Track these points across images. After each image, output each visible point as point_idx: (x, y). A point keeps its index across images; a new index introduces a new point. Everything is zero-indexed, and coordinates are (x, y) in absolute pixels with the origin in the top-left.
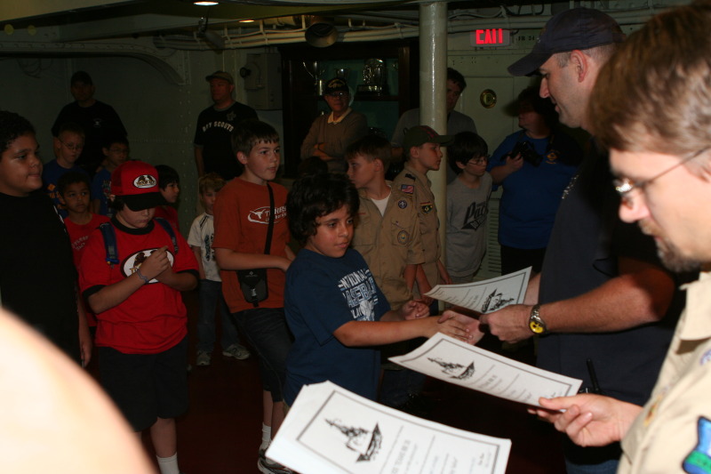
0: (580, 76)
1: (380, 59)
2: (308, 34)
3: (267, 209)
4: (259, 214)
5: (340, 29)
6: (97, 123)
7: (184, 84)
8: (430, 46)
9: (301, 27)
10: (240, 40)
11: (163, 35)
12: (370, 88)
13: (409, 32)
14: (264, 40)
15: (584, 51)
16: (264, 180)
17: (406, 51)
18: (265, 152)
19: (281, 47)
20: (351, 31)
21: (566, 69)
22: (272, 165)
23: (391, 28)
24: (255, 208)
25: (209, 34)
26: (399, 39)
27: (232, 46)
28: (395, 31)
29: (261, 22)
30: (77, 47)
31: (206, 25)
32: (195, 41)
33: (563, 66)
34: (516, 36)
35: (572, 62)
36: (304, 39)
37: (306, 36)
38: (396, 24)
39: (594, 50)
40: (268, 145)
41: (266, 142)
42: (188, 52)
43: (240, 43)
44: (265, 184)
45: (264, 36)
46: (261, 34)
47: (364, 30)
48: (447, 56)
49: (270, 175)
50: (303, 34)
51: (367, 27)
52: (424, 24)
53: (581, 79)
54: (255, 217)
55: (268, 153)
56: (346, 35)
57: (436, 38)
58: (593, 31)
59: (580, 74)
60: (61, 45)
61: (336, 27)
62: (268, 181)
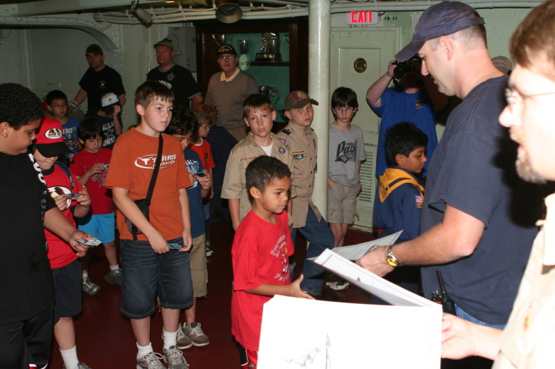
0: (449, 57)
1: (273, 32)
2: (218, 12)
3: (154, 157)
4: (146, 161)
5: (243, 9)
6: (103, 84)
7: (118, 51)
8: (317, 23)
9: (212, 7)
10: (163, 17)
11: (101, 12)
12: (265, 56)
13: (299, 12)
14: (182, 17)
15: (450, 36)
16: (158, 132)
17: (295, 27)
18: (159, 108)
19: (196, 23)
20: (252, 11)
21: (437, 51)
22: (164, 119)
23: (284, 9)
24: (144, 155)
25: (139, 12)
26: (290, 18)
27: (156, 21)
28: (288, 11)
29: (179, 2)
30: (32, 21)
31: (138, 4)
32: (127, 17)
33: (434, 50)
34: (383, 17)
35: (441, 46)
36: (214, 17)
37: (216, 14)
38: (288, 6)
39: (457, 34)
40: (164, 103)
41: (162, 100)
42: (121, 25)
43: (163, 18)
44: (158, 136)
45: (183, 14)
46: (180, 12)
47: (263, 10)
48: (330, 31)
49: (162, 128)
50: (214, 12)
51: (265, 8)
52: (312, 6)
53: (449, 58)
54: (142, 163)
55: (163, 109)
56: (248, 14)
57: (322, 17)
58: (454, 19)
59: (448, 54)
60: (19, 18)
61: (241, 8)
62: (161, 132)
